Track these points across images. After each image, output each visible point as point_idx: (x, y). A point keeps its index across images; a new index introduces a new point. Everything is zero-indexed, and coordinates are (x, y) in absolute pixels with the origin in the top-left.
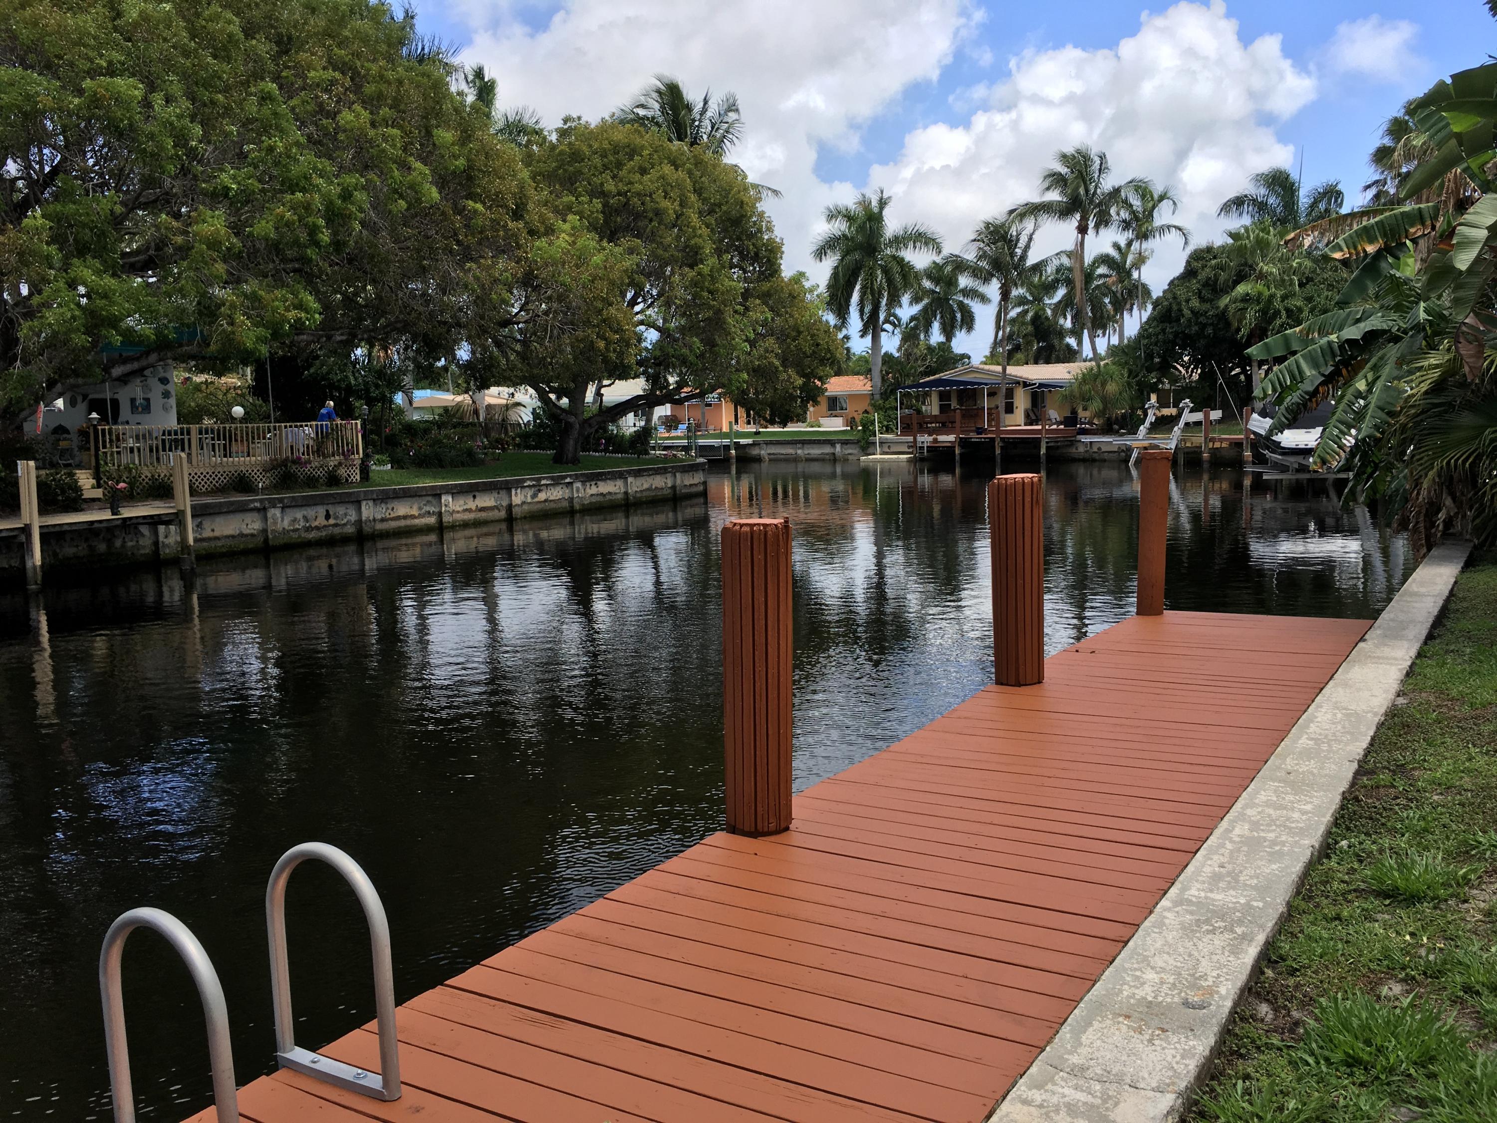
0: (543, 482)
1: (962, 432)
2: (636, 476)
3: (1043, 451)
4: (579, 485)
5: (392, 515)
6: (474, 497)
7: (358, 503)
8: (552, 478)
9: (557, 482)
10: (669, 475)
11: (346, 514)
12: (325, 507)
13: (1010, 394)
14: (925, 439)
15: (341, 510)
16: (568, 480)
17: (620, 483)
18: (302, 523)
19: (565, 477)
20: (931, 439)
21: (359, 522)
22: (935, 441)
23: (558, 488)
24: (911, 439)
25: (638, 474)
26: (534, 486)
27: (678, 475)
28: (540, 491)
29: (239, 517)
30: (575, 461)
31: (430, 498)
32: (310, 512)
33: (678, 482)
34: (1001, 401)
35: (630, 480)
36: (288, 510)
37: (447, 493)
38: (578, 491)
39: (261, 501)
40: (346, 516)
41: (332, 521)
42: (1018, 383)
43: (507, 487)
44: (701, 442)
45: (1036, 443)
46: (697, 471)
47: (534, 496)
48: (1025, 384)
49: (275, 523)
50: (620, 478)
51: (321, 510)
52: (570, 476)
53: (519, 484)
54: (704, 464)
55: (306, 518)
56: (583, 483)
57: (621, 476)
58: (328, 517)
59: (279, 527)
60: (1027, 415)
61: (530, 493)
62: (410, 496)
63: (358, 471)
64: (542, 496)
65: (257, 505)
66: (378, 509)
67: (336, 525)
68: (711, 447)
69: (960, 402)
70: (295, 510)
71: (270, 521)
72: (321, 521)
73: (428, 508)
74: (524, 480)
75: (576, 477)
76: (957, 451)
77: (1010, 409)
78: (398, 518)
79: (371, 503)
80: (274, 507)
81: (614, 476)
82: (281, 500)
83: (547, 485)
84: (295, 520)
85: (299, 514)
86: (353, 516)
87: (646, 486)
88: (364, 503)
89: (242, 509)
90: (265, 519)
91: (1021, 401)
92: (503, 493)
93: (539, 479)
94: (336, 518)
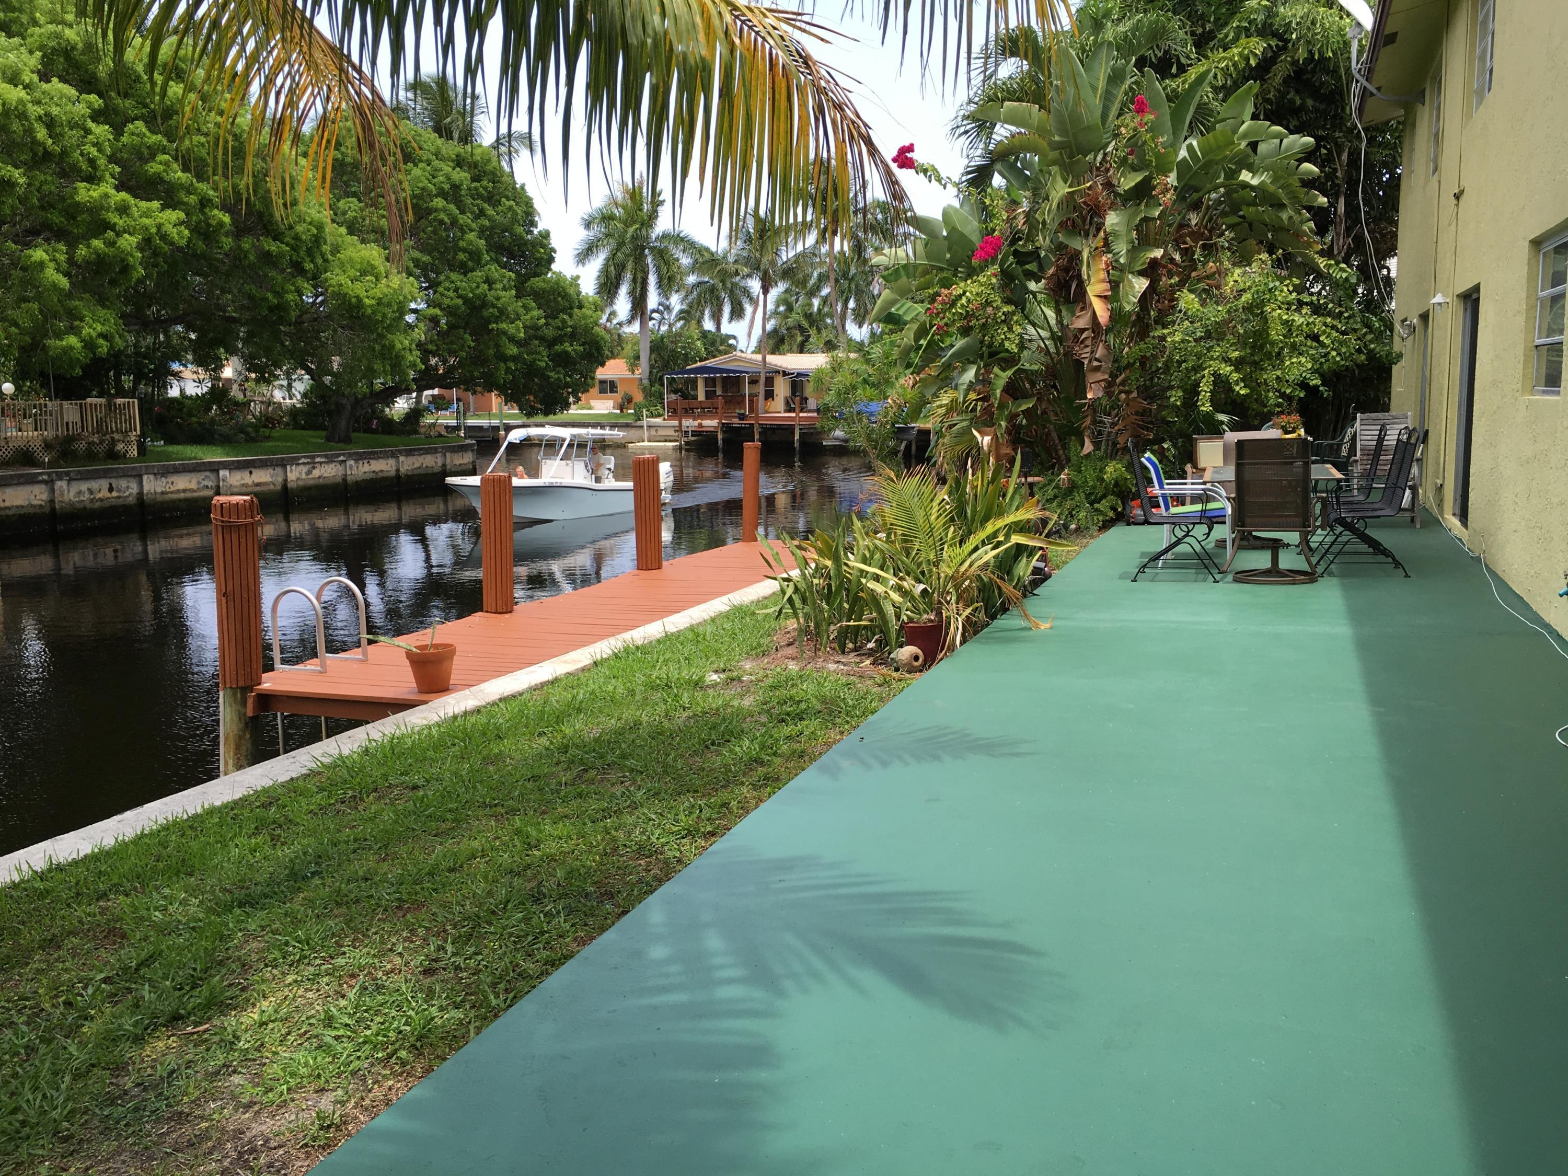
0: (317, 460)
1: (726, 418)
2: (407, 455)
3: (797, 437)
4: (352, 462)
5: (173, 489)
6: (251, 473)
7: (139, 477)
8: (326, 456)
9: (330, 460)
10: (439, 455)
11: (128, 488)
12: (109, 481)
13: (770, 381)
14: (690, 423)
15: (123, 483)
16: (342, 458)
17: (392, 462)
18: (87, 495)
19: (339, 455)
20: (696, 423)
21: (141, 494)
22: (700, 425)
23: (332, 465)
24: (676, 423)
25: (409, 453)
26: (308, 463)
27: (448, 454)
28: (314, 468)
29: (28, 488)
30: (347, 440)
31: (208, 473)
32: (94, 484)
33: (448, 461)
34: (761, 389)
35: (402, 459)
36: (74, 483)
37: (225, 468)
38: (351, 467)
39: (49, 474)
40: (128, 489)
41: (115, 494)
42: (778, 372)
43: (283, 464)
44: (471, 422)
45: (790, 429)
46: (466, 451)
47: (309, 472)
48: (785, 374)
49: (62, 495)
50: (392, 457)
51: (104, 483)
52: (344, 455)
53: (294, 461)
54: (473, 445)
55: (90, 491)
56: (357, 461)
57: (393, 455)
58: (111, 489)
59: (66, 498)
60: (787, 403)
61: (304, 469)
62: (190, 471)
63: (135, 447)
64: (316, 473)
65: (45, 477)
66: (159, 482)
67: (119, 497)
68: (480, 428)
69: (725, 390)
70: (80, 483)
71: (57, 493)
72: (104, 493)
73: (206, 483)
74: (299, 458)
75: (350, 456)
76: (720, 436)
77: (769, 395)
78: (178, 491)
79: (152, 477)
80: (61, 480)
81: (386, 455)
82: (67, 474)
83: (321, 463)
84: (80, 492)
85: (84, 486)
86: (134, 489)
87: (417, 465)
88: (145, 477)
89: (31, 480)
90: (53, 490)
91: (782, 389)
92: (279, 470)
93: (313, 457)
94: (119, 491)
